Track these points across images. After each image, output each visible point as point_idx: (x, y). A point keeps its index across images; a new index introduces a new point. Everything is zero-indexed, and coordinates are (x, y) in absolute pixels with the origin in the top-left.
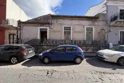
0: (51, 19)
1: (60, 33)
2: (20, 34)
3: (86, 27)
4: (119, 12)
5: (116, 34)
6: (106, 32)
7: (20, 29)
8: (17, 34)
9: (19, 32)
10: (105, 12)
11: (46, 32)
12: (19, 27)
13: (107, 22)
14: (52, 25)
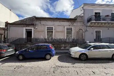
0: (35, 20)
1: (43, 33)
2: (7, 34)
3: (66, 27)
4: (94, 14)
5: (92, 33)
6: (84, 31)
7: (7, 30)
8: (4, 34)
9: (6, 32)
10: (83, 15)
11: (31, 32)
12: (6, 28)
13: (84, 22)
14: (37, 26)
